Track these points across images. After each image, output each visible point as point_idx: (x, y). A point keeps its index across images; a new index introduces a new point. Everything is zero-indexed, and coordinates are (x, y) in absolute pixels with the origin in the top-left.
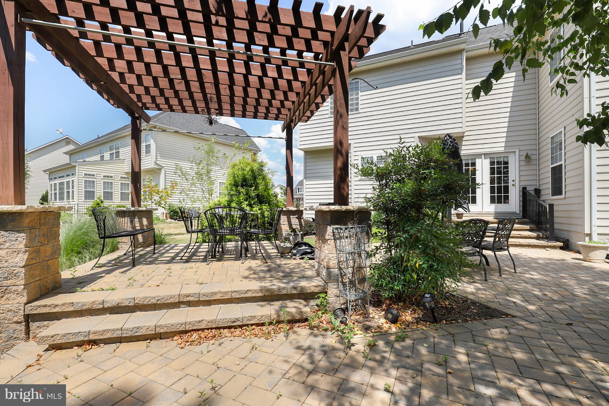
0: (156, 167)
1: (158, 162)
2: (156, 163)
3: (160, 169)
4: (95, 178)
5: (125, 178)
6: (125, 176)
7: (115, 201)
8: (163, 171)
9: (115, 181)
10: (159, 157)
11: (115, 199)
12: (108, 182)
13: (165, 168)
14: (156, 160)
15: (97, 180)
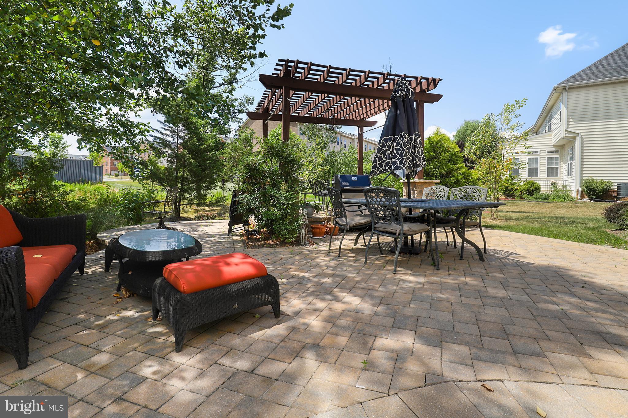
0: (567, 135)
1: (570, 130)
2: (567, 131)
3: (575, 138)
4: (520, 156)
5: (553, 152)
6: (554, 149)
7: (541, 177)
8: (578, 139)
9: (541, 156)
10: (573, 123)
11: (541, 175)
12: (533, 158)
13: (582, 134)
14: (568, 127)
15: (522, 157)
